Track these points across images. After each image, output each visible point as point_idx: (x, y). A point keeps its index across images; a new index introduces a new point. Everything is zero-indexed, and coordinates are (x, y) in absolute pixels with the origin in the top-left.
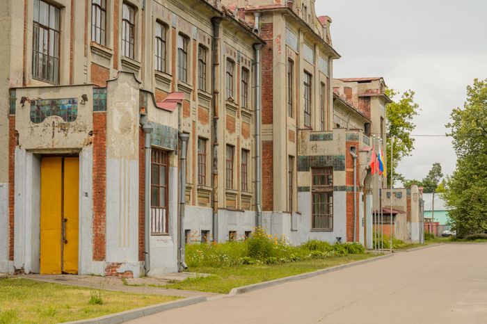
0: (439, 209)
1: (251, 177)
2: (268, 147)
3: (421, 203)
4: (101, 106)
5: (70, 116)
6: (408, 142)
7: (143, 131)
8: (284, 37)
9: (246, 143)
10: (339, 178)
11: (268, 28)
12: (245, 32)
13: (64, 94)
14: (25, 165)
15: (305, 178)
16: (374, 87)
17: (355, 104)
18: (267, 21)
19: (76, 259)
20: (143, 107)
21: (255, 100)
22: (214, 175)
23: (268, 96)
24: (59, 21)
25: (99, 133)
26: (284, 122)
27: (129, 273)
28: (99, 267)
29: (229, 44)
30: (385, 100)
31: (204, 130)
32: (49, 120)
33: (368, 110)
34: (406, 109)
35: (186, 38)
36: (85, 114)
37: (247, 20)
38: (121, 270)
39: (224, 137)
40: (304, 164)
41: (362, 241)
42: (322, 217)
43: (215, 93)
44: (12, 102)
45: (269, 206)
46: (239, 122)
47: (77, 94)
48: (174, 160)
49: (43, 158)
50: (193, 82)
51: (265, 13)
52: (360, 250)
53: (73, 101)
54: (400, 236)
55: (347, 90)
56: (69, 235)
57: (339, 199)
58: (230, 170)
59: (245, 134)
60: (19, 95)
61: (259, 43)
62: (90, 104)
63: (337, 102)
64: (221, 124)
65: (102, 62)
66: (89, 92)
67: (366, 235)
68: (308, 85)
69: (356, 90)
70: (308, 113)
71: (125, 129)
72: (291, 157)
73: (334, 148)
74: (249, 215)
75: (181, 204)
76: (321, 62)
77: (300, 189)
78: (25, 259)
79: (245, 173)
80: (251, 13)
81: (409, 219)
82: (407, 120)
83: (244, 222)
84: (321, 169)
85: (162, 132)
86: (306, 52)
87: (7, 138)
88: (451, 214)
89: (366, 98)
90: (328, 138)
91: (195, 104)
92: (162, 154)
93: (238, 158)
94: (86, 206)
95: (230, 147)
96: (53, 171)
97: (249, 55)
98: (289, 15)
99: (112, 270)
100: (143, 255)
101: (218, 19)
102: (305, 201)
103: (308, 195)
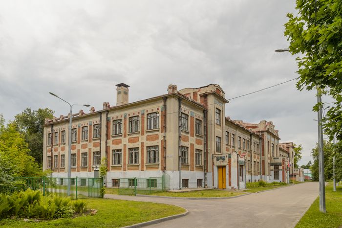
0: (308, 173)
1: (259, 168)
2: (263, 161)
3: (303, 172)
4: (230, 158)
5: (224, 159)
6: (300, 157)
7: (238, 162)
8: (267, 137)
9: (258, 161)
10: (280, 168)
11: (263, 135)
12: (257, 136)
13: (223, 156)
14: (216, 169)
15: (272, 168)
16: (290, 145)
17: (285, 149)
19: (225, 186)
20: (238, 157)
21: (260, 151)
22: (251, 168)
23: (263, 150)
24: (220, 141)
25: (230, 163)
26: (267, 155)
27: (236, 189)
28: (230, 187)
29: (254, 139)
30: (293, 147)
31: (249, 158)
32: (220, 160)
33: (289, 150)
34: (299, 149)
35: (245, 139)
36: (227, 159)
39: (253, 159)
40: (272, 165)
41: (286, 182)
42: (276, 176)
43: (251, 150)
45: (264, 174)
46: (257, 156)
47: (225, 155)
48: (244, 167)
49: (219, 167)
50: (246, 149)
51: (262, 132)
52: (286, 184)
54: (297, 180)
55: (283, 146)
56: (224, 181)
57: (281, 173)
58: (255, 166)
59: (258, 158)
60: (214, 156)
61: (261, 139)
62: (228, 157)
63: (280, 149)
64: (253, 157)
65: (228, 147)
66: (227, 155)
67: (288, 180)
68: (273, 147)
69: (285, 145)
70: (273, 153)
71: (234, 162)
72: (269, 163)
73: (280, 161)
74: (259, 176)
75: (245, 175)
76: (276, 141)
77: (271, 170)
78: (216, 186)
79: (258, 167)
80: (259, 132)
81: (300, 176)
83: (258, 178)
84: (276, 166)
85: (242, 162)
86: (272, 139)
87: (212, 164)
88: (312, 175)
89: (288, 148)
90: (278, 158)
91: (247, 153)
92: (241, 166)
95: (255, 162)
96: (221, 170)
97: (259, 141)
98: (268, 132)
99: (232, 188)
100: (238, 185)
101: (251, 135)
102: (272, 173)
103: (273, 171)
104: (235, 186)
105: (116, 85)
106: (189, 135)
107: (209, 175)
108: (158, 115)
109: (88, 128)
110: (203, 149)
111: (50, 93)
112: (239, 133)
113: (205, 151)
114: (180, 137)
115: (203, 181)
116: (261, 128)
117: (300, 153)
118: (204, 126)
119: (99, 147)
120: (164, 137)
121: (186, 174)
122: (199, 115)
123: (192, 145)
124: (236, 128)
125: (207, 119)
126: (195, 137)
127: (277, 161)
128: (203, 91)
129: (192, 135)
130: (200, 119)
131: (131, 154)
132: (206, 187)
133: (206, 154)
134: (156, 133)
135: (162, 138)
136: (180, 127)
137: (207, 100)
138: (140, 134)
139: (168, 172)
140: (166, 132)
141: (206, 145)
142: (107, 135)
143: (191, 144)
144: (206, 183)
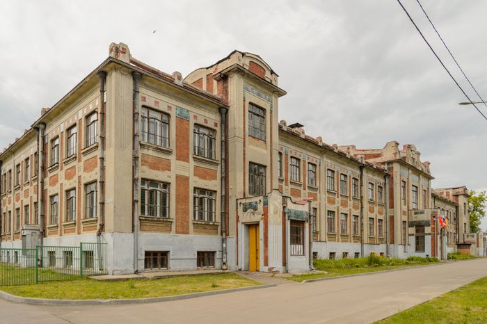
1: (384, 230)
2: (392, 218)
4: (266, 204)
5: (255, 209)
6: (482, 213)
7: (284, 214)
8: (399, 172)
9: (381, 217)
10: (428, 230)
11: (391, 169)
12: (379, 171)
13: (253, 200)
14: (242, 229)
15: (412, 230)
16: (461, 190)
17: (451, 199)
18: (391, 166)
19: (258, 265)
20: (284, 203)
21: (385, 199)
22: (362, 230)
23: (392, 197)
25: (265, 215)
26: (400, 207)
27: (277, 272)
28: (266, 269)
29: (370, 176)
30: (466, 196)
31: (357, 212)
32: (249, 211)
33: (458, 200)
34: (482, 199)
35: (345, 176)
36: (261, 207)
37: (382, 166)
38: (274, 270)
39: (367, 215)
40: (411, 225)
41: (439, 257)
42: (420, 246)
43: (362, 197)
44: (237, 204)
45: (392, 242)
46: (376, 209)
47: (258, 200)
49: (248, 226)
50: (350, 194)
51: (390, 163)
53: (256, 203)
54: (473, 253)
55: (448, 194)
58: (371, 228)
59: (380, 213)
60: (239, 201)
61: (387, 176)
62: (262, 203)
64: (366, 210)
66: (262, 198)
68: (416, 192)
69: (451, 192)
70: (415, 203)
72: (404, 222)
74: (384, 246)
76: (423, 181)
77: (410, 235)
78: (242, 265)
79: (380, 229)
80: (383, 163)
81: (478, 246)
82: (481, 204)
83: (379, 249)
84: (420, 227)
85: (298, 214)
86: (414, 177)
87: (236, 219)
89: (457, 196)
90: (422, 213)
91: (350, 203)
93: (376, 224)
94: (261, 244)
95: (372, 219)
96: (253, 231)
97: (383, 181)
98: (402, 162)
99: (270, 270)
100: (285, 264)
101: (361, 167)
102: (412, 240)
103: (414, 237)
104: (276, 262)
106: (172, 158)
107: (231, 241)
109: (30, 160)
110: (218, 189)
112: (326, 162)
113: (223, 193)
114: (135, 158)
115: (218, 255)
116: (388, 156)
117: (482, 206)
118: (222, 141)
120: (102, 159)
122: (212, 118)
123: (182, 180)
124: (321, 152)
126: (192, 163)
127: (420, 218)
129: (182, 158)
130: (211, 124)
132: (224, 267)
133: (225, 199)
134: (95, 153)
136: (135, 136)
137: (227, 88)
138: (77, 159)
139: (108, 236)
140: (103, 147)
141: (225, 179)
143: (178, 177)
144: (224, 260)
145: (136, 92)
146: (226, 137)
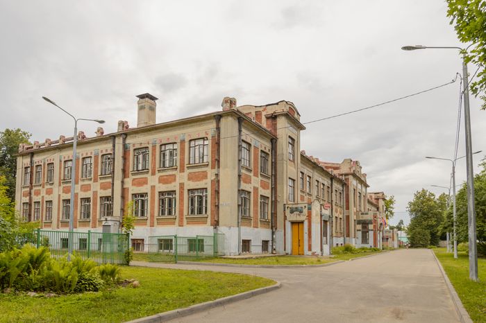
0: (403, 237)
1: (342, 227)
2: (348, 217)
3: (398, 234)
4: (310, 209)
5: (301, 212)
6: (392, 213)
7: (321, 216)
8: (353, 182)
9: (341, 216)
10: (371, 227)
11: (346, 179)
12: (340, 181)
13: (299, 206)
14: (288, 225)
15: (359, 227)
16: (380, 195)
17: (374, 201)
18: (347, 177)
19: (303, 251)
20: (321, 209)
21: (343, 203)
23: (348, 201)
24: (294, 184)
25: (309, 216)
26: (353, 209)
27: (318, 255)
28: (310, 253)
29: (336, 186)
30: (384, 199)
32: (295, 213)
33: (378, 203)
34: (391, 202)
35: (324, 185)
36: (305, 211)
37: (340, 177)
38: (316, 254)
39: (335, 214)
40: (359, 222)
41: (378, 247)
42: (365, 240)
43: (332, 201)
44: (285, 208)
45: (348, 235)
46: (339, 210)
47: (303, 206)
48: (328, 223)
49: (293, 223)
50: (326, 199)
51: (346, 175)
52: (378, 250)
53: (302, 208)
54: (390, 246)
55: (371, 197)
56: (301, 244)
57: (371, 233)
58: (336, 225)
59: (341, 213)
60: (286, 206)
61: (345, 184)
62: (307, 208)
63: (369, 202)
64: (334, 210)
65: (303, 194)
66: (307, 205)
67: (380, 246)
68: (360, 197)
69: (373, 196)
70: (360, 206)
71: (317, 215)
72: (355, 220)
73: (369, 217)
74: (342, 239)
76: (364, 189)
77: (358, 230)
78: (289, 250)
79: (340, 225)
80: (342, 175)
81: (393, 240)
82: (391, 206)
83: (340, 241)
84: (365, 224)
85: (326, 216)
86: (359, 186)
87: (283, 218)
88: (408, 238)
89: (377, 199)
90: (367, 214)
92: (325, 222)
93: (339, 219)
94: (306, 236)
95: (336, 217)
96: (296, 227)
97: (341, 188)
98: (354, 175)
99: (313, 254)
100: (322, 250)
101: (332, 178)
102: (359, 234)
103: (360, 232)
104: (316, 249)
105: (138, 96)
106: (252, 174)
107: (279, 235)
108: (206, 142)
109: (93, 159)
110: (270, 196)
111: (44, 98)
112: (316, 176)
113: (273, 199)
114: (239, 176)
115: (270, 244)
116: (345, 170)
117: (392, 208)
118: (272, 163)
119: (110, 190)
120: (217, 175)
121: (248, 232)
122: (265, 145)
123: (256, 189)
124: (314, 167)
125: (276, 152)
126: (260, 178)
127: (365, 217)
128: (270, 111)
129: (256, 175)
130: (267, 151)
131: (163, 201)
132: (274, 252)
133: (274, 203)
134: (204, 169)
135: (213, 178)
136: (240, 161)
137: (276, 124)
138: (178, 170)
139: (222, 229)
140: (219, 167)
141: (274, 189)
142: (124, 171)
143: (254, 188)
144: (274, 247)
145: (240, 131)
146: (275, 159)
